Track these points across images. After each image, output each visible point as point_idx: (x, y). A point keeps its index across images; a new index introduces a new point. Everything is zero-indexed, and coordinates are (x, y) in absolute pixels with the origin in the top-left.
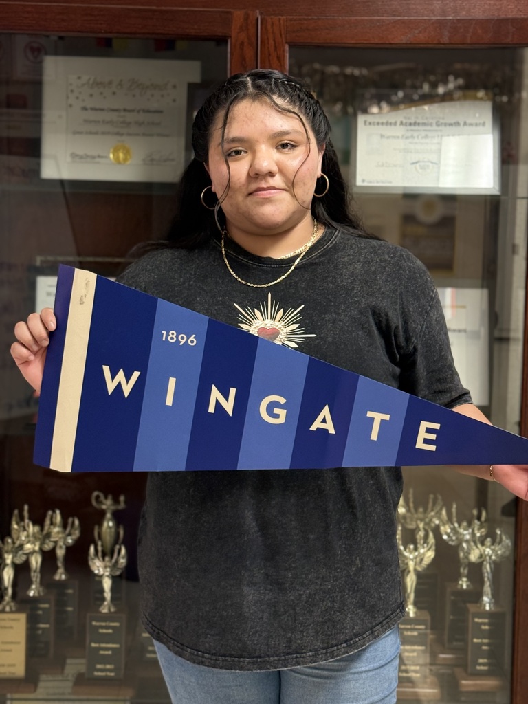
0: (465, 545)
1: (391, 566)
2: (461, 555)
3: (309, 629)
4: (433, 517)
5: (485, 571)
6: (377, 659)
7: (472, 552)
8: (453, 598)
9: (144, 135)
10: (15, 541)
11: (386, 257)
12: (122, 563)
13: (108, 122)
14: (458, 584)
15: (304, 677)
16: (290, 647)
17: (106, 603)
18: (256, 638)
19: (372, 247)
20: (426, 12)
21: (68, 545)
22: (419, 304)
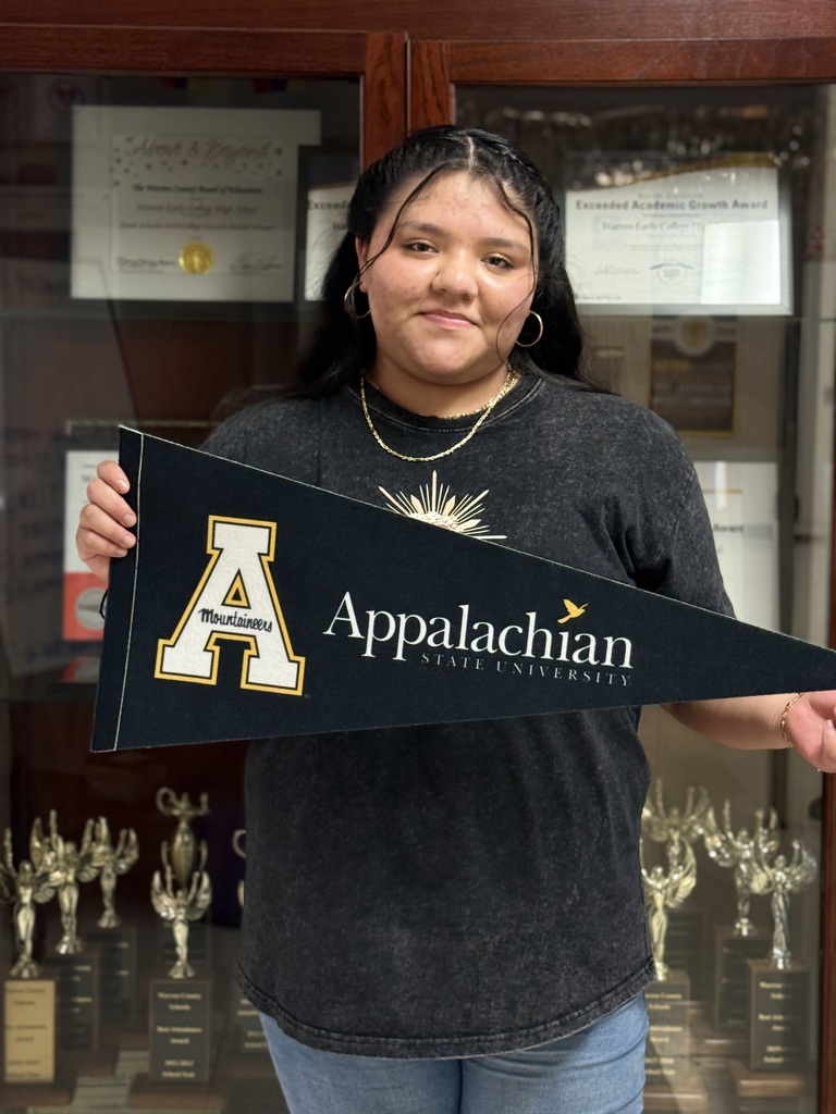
0: (743, 867)
1: (630, 900)
2: (739, 882)
3: (499, 997)
4: (694, 823)
5: (776, 907)
6: (615, 1044)
7: (755, 878)
8: (726, 950)
9: (232, 227)
10: (37, 866)
11: (617, 418)
12: (204, 900)
13: (175, 209)
14: (734, 927)
15: (501, 1075)
16: (467, 1024)
17: (179, 963)
18: (413, 1007)
19: (594, 403)
20: (670, 31)
21: (120, 872)
22: (668, 493)
